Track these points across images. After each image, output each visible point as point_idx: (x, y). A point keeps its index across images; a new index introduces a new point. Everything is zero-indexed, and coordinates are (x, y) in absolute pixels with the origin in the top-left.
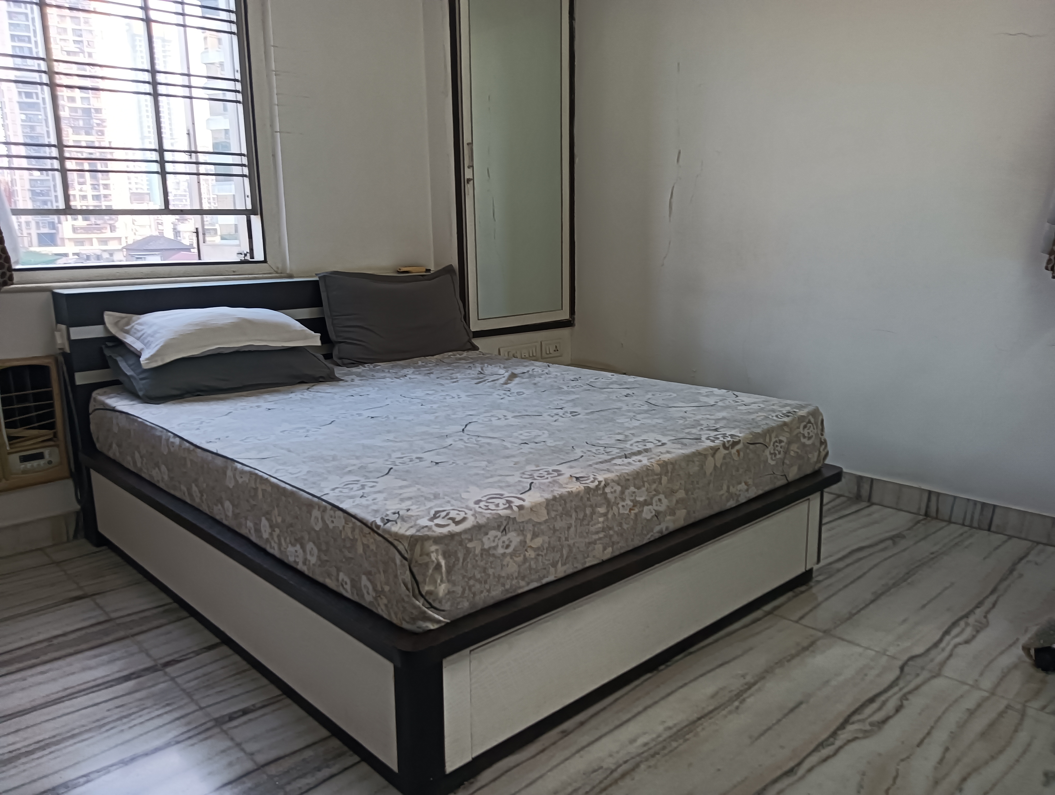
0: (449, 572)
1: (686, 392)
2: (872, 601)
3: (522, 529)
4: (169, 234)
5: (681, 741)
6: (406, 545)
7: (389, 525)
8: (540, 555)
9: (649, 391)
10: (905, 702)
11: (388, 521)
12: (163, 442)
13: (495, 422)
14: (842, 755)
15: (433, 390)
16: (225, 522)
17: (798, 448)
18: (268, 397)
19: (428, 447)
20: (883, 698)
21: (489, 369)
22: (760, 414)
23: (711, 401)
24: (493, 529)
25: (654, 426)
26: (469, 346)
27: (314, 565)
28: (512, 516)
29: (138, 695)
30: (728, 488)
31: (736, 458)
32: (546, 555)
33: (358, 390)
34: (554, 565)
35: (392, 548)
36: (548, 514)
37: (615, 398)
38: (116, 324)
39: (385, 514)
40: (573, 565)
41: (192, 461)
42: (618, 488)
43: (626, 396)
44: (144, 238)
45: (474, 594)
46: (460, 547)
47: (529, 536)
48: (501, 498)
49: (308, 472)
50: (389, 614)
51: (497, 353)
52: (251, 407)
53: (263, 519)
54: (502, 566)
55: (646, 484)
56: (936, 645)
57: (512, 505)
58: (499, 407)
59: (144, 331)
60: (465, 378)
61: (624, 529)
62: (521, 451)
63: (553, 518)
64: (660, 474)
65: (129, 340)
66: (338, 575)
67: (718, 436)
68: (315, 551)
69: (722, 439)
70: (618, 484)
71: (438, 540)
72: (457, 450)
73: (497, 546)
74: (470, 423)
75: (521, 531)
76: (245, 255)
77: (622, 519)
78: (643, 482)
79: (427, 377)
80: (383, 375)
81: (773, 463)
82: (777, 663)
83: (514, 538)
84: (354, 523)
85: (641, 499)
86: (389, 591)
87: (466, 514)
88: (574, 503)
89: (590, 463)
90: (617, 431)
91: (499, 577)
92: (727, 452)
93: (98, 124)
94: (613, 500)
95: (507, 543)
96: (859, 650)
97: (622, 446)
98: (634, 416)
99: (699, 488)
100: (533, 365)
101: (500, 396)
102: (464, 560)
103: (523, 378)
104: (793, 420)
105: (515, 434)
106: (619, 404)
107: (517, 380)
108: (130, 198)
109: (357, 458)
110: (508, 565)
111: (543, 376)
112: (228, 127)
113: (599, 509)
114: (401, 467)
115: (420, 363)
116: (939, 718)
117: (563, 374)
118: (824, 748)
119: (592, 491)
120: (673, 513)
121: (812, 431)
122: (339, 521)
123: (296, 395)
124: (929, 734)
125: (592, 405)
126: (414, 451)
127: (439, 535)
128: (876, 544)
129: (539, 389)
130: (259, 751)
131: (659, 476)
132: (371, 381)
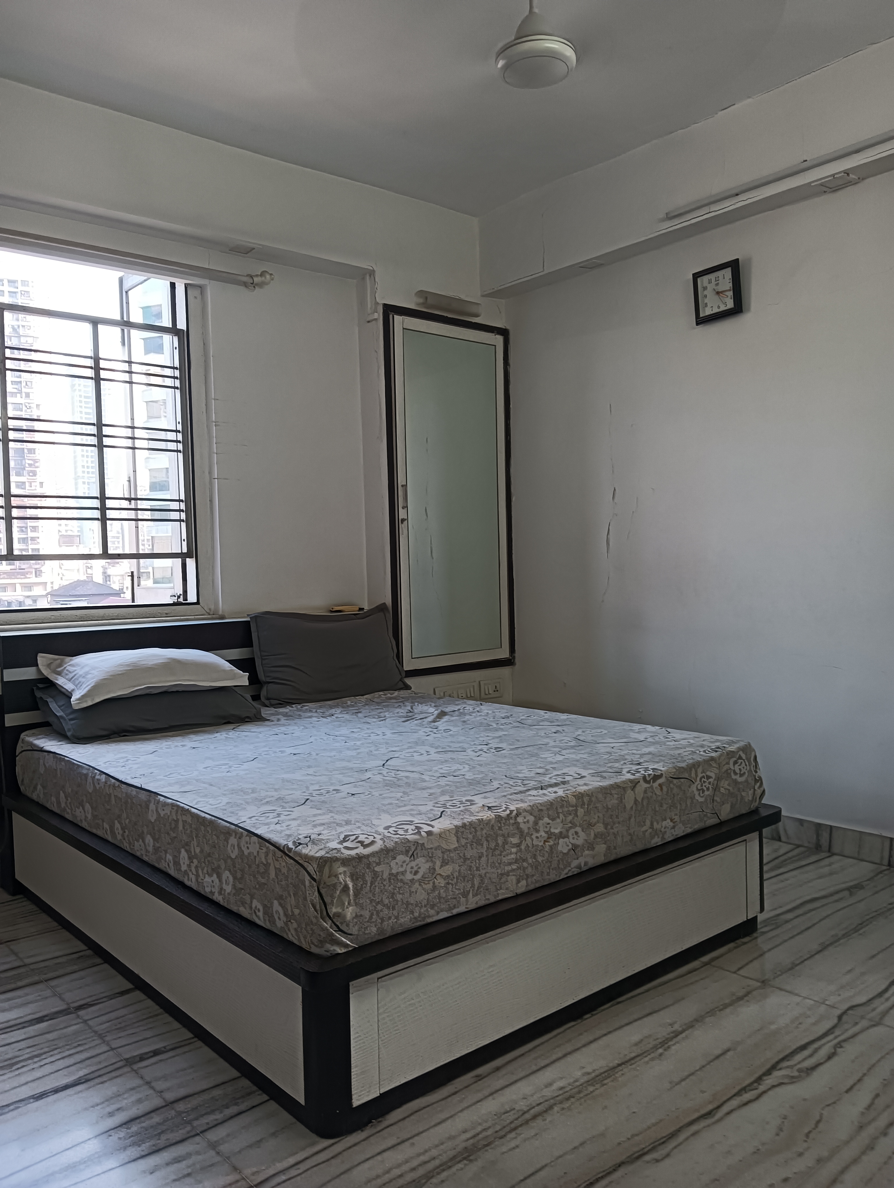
0: (356, 895)
1: (618, 728)
2: (818, 952)
3: (430, 855)
4: (98, 578)
5: (598, 1086)
6: (315, 866)
7: (300, 847)
8: (450, 883)
9: (580, 728)
10: (839, 1050)
11: (300, 844)
12: (89, 780)
13: (417, 757)
14: (765, 1098)
15: (359, 728)
16: (145, 858)
17: (729, 785)
18: (193, 737)
19: (346, 780)
20: (815, 1045)
21: (419, 708)
22: (688, 749)
23: (641, 737)
24: (402, 853)
25: (577, 761)
26: (401, 685)
27: (229, 894)
28: (420, 842)
29: (50, 1036)
30: (652, 824)
31: (658, 792)
32: (456, 884)
33: (283, 729)
34: (465, 895)
35: (302, 869)
36: (458, 841)
37: (543, 735)
38: (49, 666)
39: (297, 838)
40: (485, 896)
41: (115, 796)
42: (531, 819)
43: (555, 733)
44: (70, 584)
45: (382, 920)
46: (367, 870)
47: (438, 863)
48: (411, 825)
49: (228, 803)
50: (299, 939)
51: (432, 692)
52: (176, 746)
53: (183, 850)
54: (411, 893)
55: (561, 815)
56: (880, 995)
57: (421, 830)
58: (423, 743)
59: (76, 672)
60: (393, 717)
61: (538, 862)
62: (439, 783)
63: (463, 846)
64: (576, 806)
65: (60, 681)
66: (251, 902)
67: (639, 770)
68: (231, 879)
69: (643, 772)
70: (531, 814)
71: (346, 862)
72: (374, 783)
73: (406, 871)
74: (391, 758)
75: (430, 857)
76: (179, 597)
77: (536, 851)
78: (558, 813)
79: (355, 716)
80: (310, 714)
81: (701, 800)
82: (708, 1012)
83: (423, 864)
84: (268, 848)
85: (557, 831)
86: (299, 914)
87: (374, 838)
88: (484, 831)
89: (505, 794)
90: (539, 765)
91: (408, 904)
92: (648, 785)
93: (30, 465)
94: (526, 831)
95: (415, 869)
96: (798, 999)
97: (541, 778)
98: (559, 751)
99: (619, 823)
100: (465, 703)
101: (426, 733)
102: (372, 884)
103: (453, 716)
104: (721, 755)
105: (434, 768)
106: (546, 740)
107: (446, 718)
108: (59, 541)
109: (276, 790)
110: (416, 892)
111: (474, 714)
112: (168, 467)
113: (512, 839)
114: (318, 797)
115: (349, 703)
116: (873, 1066)
117: (494, 712)
118: (746, 1092)
119: (504, 821)
120: (591, 847)
121: (744, 768)
122: (254, 847)
123: (221, 735)
124: (859, 1080)
125: (518, 741)
126: (332, 784)
127: (347, 857)
128: (831, 895)
129: (467, 726)
130: (168, 1089)
131: (575, 808)
132: (296, 721)
